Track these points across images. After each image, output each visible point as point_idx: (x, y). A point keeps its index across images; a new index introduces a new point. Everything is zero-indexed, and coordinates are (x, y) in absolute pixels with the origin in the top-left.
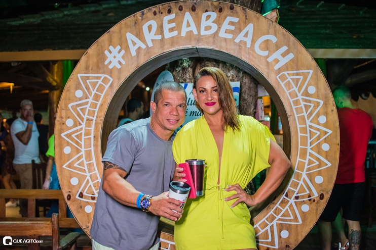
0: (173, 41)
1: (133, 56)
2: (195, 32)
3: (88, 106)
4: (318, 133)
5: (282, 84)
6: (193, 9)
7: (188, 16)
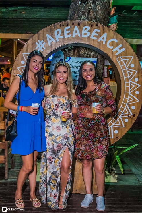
0: (69, 39)
1: (49, 45)
2: (79, 36)
4: (134, 86)
5: (119, 62)
6: (79, 24)
7: (76, 28)
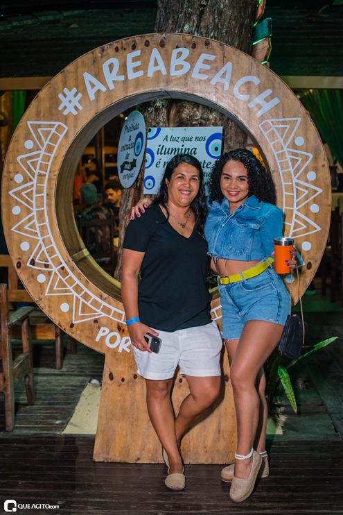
0: (138, 82)
1: (91, 100)
2: (164, 72)
3: (40, 160)
4: (307, 192)
5: (265, 134)
6: (162, 44)
7: (155, 53)
